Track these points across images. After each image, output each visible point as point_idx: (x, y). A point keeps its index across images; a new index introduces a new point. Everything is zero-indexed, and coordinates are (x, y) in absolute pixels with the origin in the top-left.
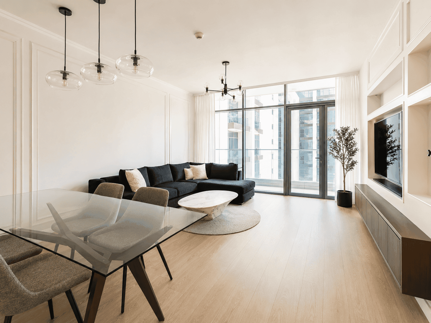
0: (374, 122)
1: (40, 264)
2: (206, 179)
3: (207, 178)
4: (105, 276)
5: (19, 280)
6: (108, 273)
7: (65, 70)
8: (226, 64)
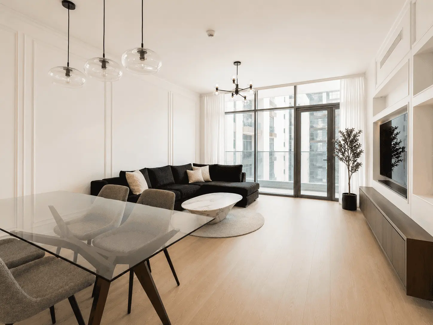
0: (380, 124)
1: (42, 268)
2: (209, 181)
3: (211, 180)
4: (109, 282)
5: (20, 285)
6: (112, 278)
7: (68, 66)
8: (237, 64)
